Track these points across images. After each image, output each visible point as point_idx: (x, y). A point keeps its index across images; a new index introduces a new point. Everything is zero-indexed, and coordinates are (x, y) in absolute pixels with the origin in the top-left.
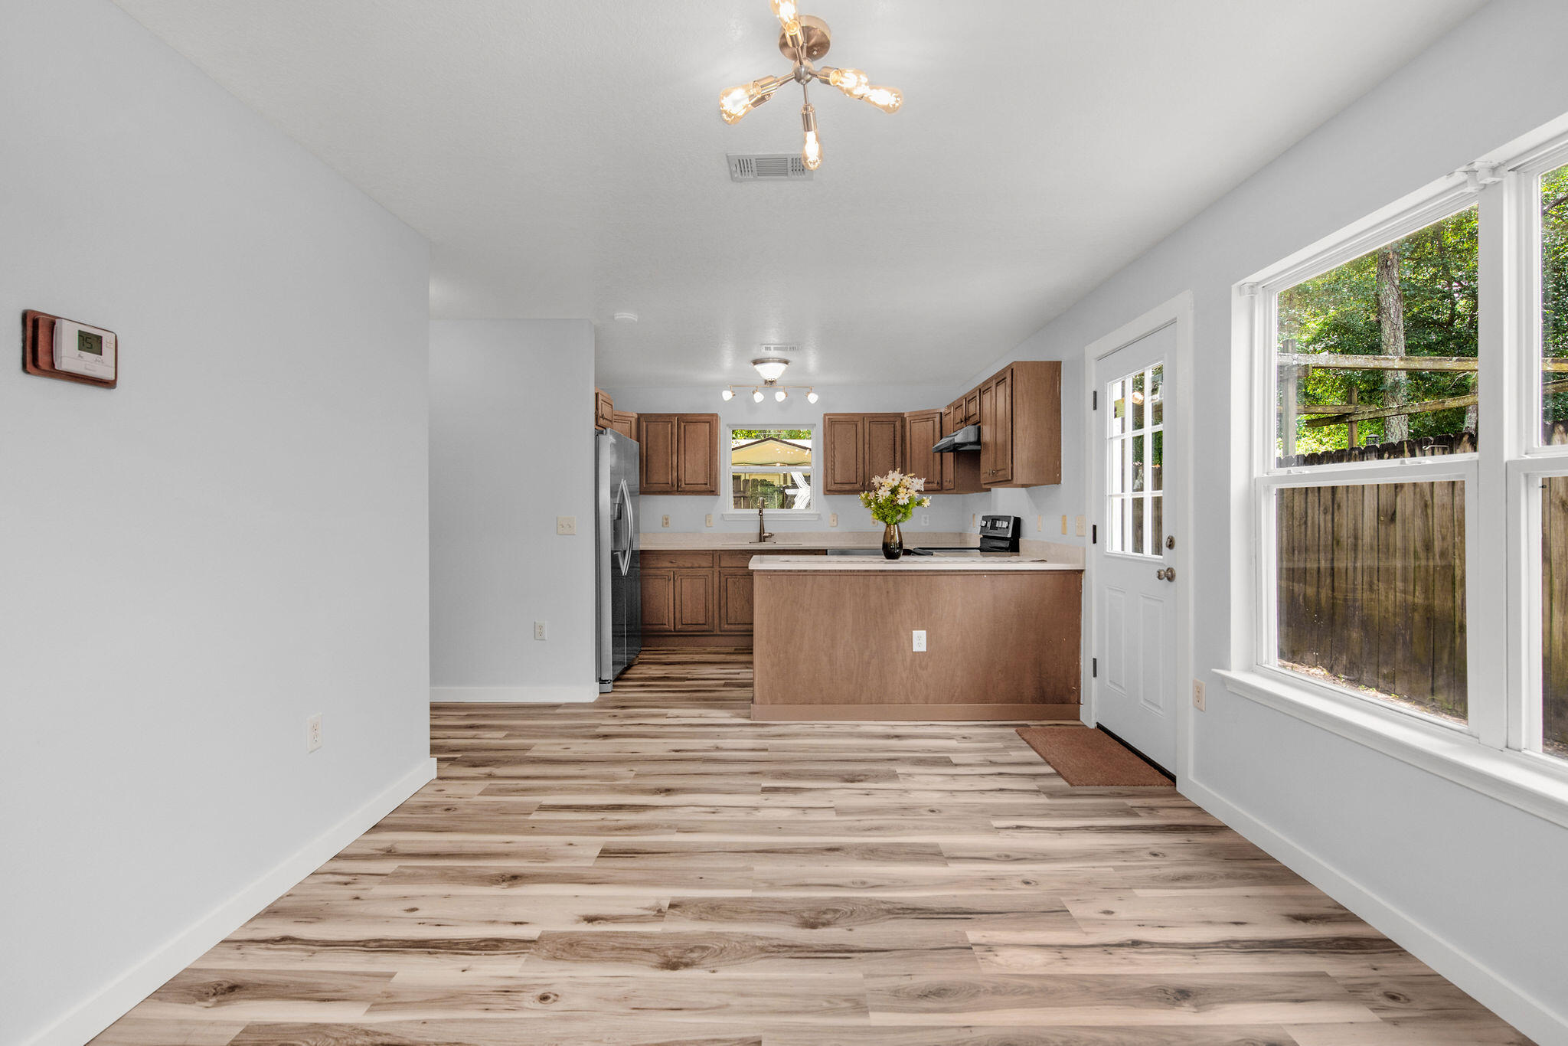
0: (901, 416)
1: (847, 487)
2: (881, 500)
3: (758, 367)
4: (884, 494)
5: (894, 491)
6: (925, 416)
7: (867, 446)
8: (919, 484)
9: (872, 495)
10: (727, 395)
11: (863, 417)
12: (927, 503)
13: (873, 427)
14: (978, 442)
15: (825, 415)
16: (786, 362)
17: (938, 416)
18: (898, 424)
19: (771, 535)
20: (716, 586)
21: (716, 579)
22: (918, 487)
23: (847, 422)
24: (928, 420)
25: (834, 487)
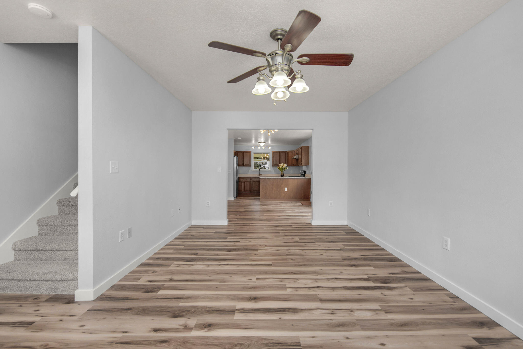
0: (287, 151)
1: (276, 165)
2: (280, 168)
3: (260, 144)
4: (281, 167)
5: (282, 166)
6: (291, 152)
7: (280, 157)
8: (286, 165)
9: (279, 167)
10: (253, 148)
11: (279, 152)
12: (287, 168)
13: (281, 154)
14: (298, 158)
15: (272, 151)
16: (265, 143)
17: (293, 152)
18: (286, 153)
19: (261, 174)
20: (251, 183)
21: (251, 182)
22: (286, 166)
23: (276, 153)
24: (292, 152)
25: (274, 165)
